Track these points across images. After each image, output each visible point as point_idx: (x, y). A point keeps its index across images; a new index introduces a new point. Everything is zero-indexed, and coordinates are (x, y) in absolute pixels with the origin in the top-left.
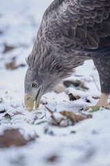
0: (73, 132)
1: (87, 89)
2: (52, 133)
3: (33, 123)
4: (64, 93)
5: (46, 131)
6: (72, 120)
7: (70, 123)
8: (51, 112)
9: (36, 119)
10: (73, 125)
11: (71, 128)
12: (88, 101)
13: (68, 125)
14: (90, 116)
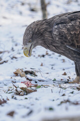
0: (26, 98)
1: (36, 76)
2: (15, 99)
3: (7, 93)
4: (24, 77)
5: (13, 97)
6: (26, 92)
7: (25, 93)
8: (16, 88)
9: (9, 90)
10: (27, 95)
11: (25, 96)
12: (36, 82)
13: (24, 95)
14: (36, 91)
